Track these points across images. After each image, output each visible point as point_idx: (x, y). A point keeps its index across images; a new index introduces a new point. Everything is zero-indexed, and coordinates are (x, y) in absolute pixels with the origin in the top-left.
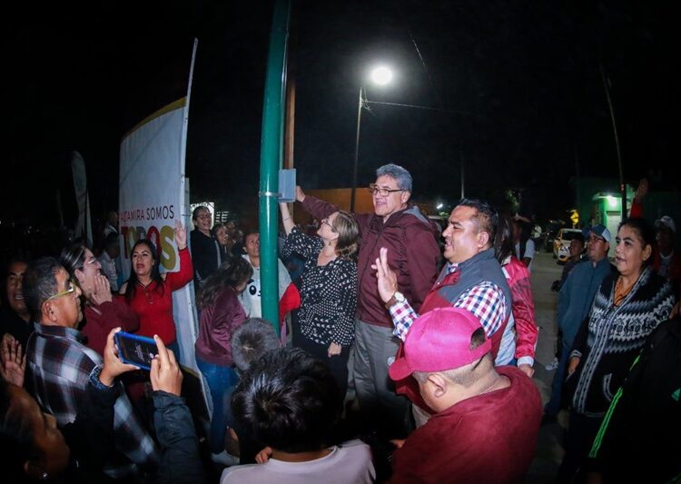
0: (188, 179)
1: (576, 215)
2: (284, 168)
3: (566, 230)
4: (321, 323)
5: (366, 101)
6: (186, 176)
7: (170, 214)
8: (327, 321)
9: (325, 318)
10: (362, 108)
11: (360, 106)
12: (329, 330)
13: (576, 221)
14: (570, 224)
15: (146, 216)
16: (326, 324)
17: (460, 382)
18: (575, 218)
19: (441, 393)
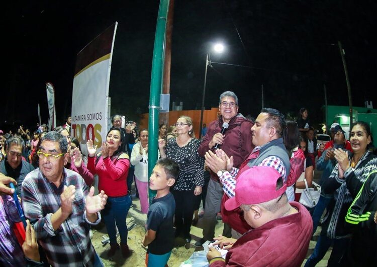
0: (110, 98)
1: (325, 127)
2: (163, 93)
3: (319, 135)
4: (189, 178)
5: (210, 62)
6: (109, 97)
7: (100, 117)
8: (192, 176)
9: (190, 174)
10: (208, 66)
11: (207, 65)
12: (193, 180)
13: (324, 130)
14: (321, 131)
15: (87, 118)
16: (191, 178)
17: (270, 210)
18: (324, 128)
19: (258, 216)
